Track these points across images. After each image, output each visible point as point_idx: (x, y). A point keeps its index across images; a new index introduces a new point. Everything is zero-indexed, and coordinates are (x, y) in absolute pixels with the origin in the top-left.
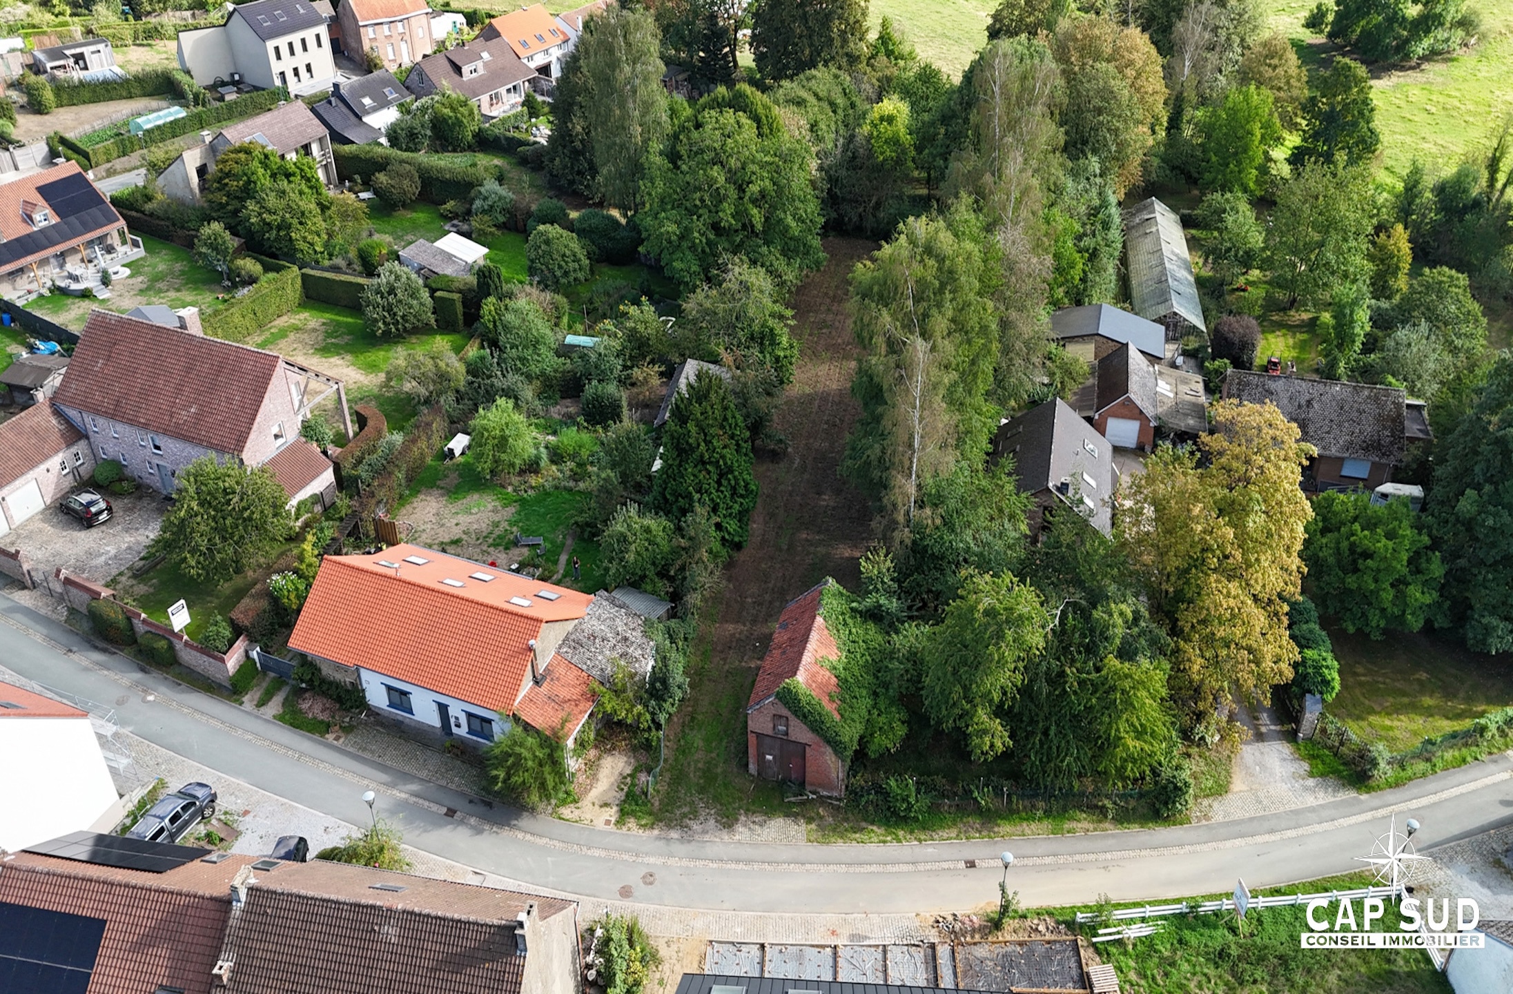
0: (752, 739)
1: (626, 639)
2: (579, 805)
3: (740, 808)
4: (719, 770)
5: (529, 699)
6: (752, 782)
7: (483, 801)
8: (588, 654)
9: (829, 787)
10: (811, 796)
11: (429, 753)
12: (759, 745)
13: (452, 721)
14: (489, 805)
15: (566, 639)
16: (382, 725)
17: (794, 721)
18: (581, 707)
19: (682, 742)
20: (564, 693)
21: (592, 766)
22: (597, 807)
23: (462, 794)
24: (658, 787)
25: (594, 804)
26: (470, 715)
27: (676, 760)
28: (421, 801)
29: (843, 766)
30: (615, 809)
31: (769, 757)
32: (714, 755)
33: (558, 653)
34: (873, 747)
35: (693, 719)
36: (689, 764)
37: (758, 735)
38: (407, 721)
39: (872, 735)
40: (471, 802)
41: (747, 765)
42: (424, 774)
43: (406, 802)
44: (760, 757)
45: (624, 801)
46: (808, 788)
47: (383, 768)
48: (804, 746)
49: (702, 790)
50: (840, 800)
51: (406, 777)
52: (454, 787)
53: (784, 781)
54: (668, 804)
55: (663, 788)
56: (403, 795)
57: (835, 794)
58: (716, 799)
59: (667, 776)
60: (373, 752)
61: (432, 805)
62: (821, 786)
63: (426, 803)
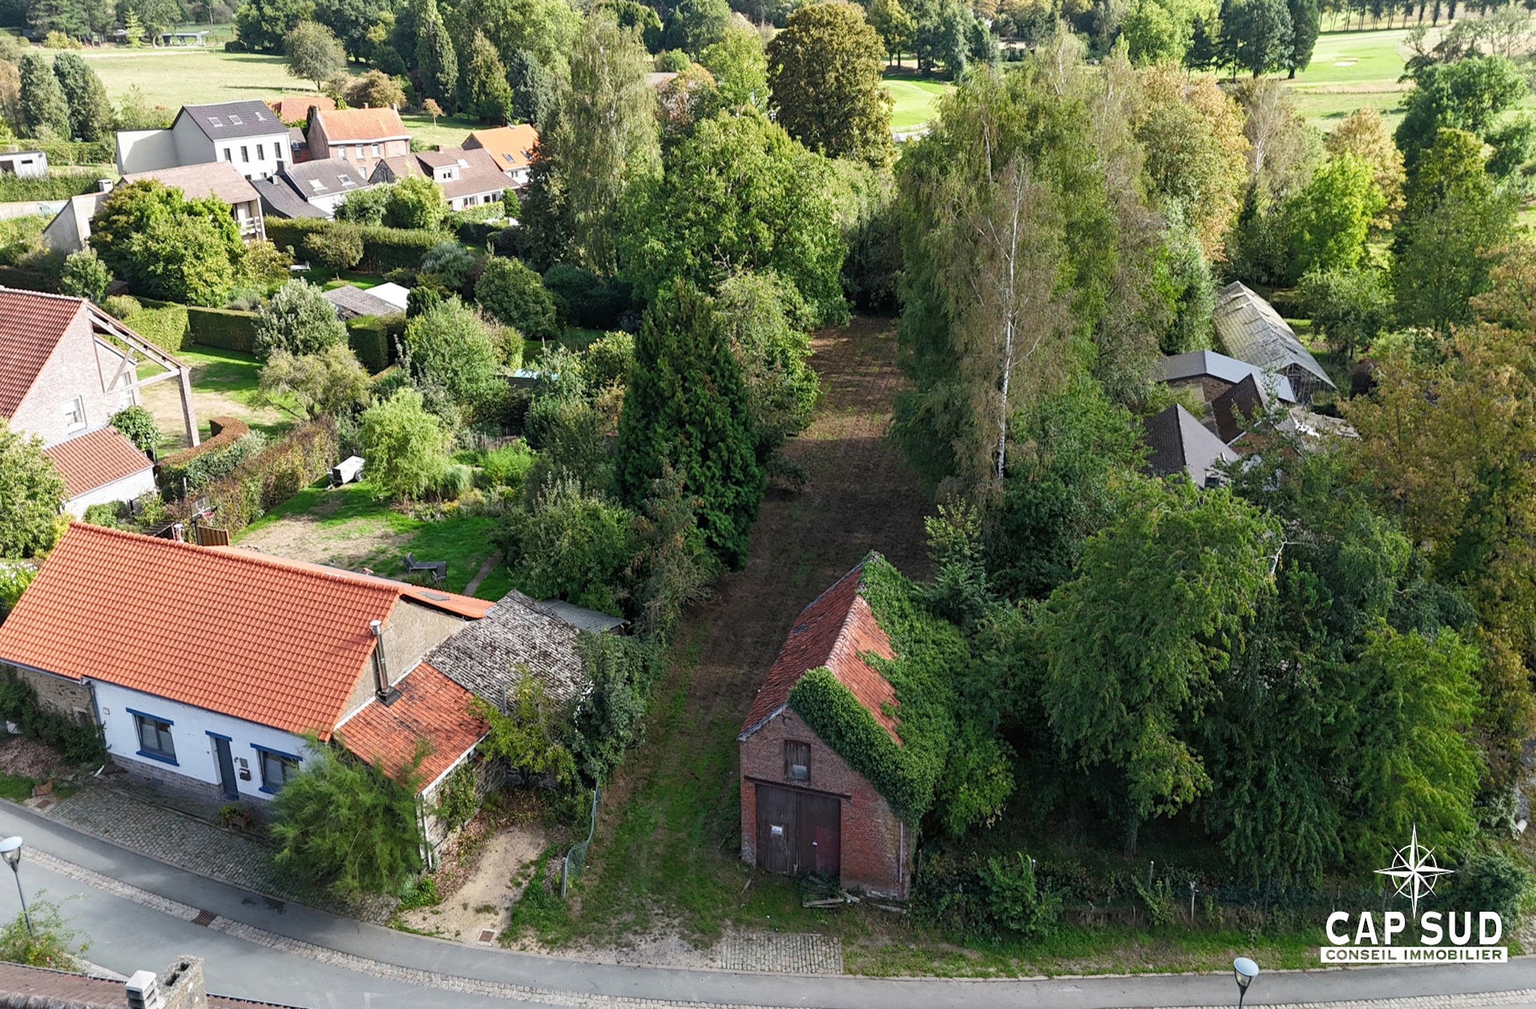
0: (748, 793)
1: (546, 655)
2: (439, 908)
3: (726, 916)
4: (691, 858)
5: (364, 721)
6: (748, 876)
7: (268, 901)
8: (478, 669)
9: (882, 880)
10: (850, 899)
11: (193, 826)
12: (760, 806)
13: (237, 767)
14: (278, 906)
15: (447, 644)
16: (127, 786)
17: (822, 752)
18: (456, 741)
19: (630, 816)
20: (428, 719)
21: (471, 851)
22: (470, 911)
23: (236, 889)
24: (582, 880)
25: (465, 907)
26: (265, 754)
27: (618, 841)
28: (156, 900)
29: (907, 835)
30: (503, 914)
31: (777, 830)
32: (683, 835)
33: (428, 662)
34: (958, 811)
35: (650, 784)
36: (639, 848)
37: (760, 785)
38: (168, 779)
39: (954, 790)
40: (246, 901)
41: (739, 849)
42: (174, 858)
43: (130, 901)
44: (762, 829)
45: (520, 902)
46: (846, 883)
47: (107, 848)
48: (836, 800)
49: (659, 887)
50: (901, 904)
51: (143, 862)
52: (222, 877)
53: (802, 875)
54: (597, 909)
55: (591, 883)
56: (128, 891)
57: (893, 893)
58: (682, 901)
59: (600, 866)
60: (96, 825)
61: (175, 906)
62: (867, 878)
63: (166, 903)
